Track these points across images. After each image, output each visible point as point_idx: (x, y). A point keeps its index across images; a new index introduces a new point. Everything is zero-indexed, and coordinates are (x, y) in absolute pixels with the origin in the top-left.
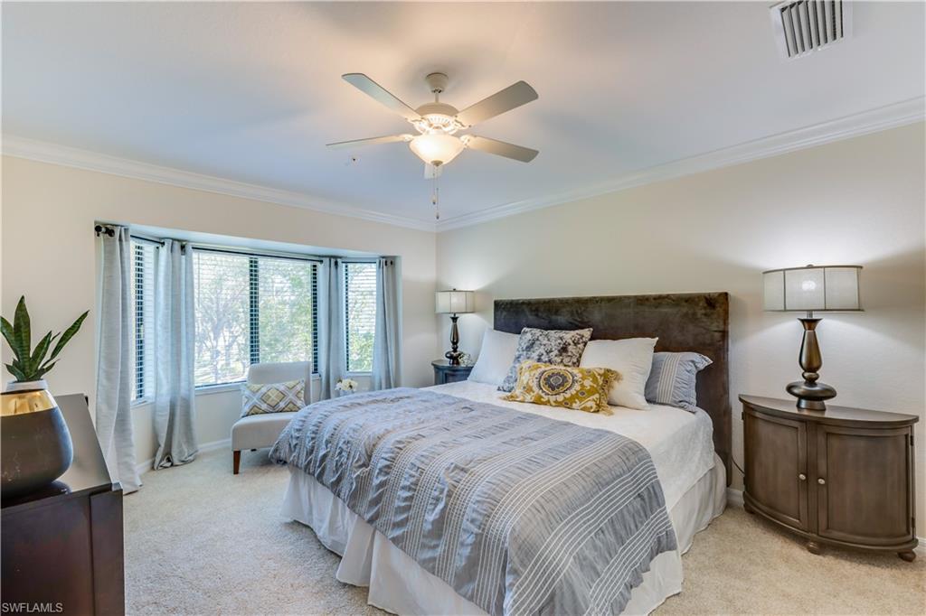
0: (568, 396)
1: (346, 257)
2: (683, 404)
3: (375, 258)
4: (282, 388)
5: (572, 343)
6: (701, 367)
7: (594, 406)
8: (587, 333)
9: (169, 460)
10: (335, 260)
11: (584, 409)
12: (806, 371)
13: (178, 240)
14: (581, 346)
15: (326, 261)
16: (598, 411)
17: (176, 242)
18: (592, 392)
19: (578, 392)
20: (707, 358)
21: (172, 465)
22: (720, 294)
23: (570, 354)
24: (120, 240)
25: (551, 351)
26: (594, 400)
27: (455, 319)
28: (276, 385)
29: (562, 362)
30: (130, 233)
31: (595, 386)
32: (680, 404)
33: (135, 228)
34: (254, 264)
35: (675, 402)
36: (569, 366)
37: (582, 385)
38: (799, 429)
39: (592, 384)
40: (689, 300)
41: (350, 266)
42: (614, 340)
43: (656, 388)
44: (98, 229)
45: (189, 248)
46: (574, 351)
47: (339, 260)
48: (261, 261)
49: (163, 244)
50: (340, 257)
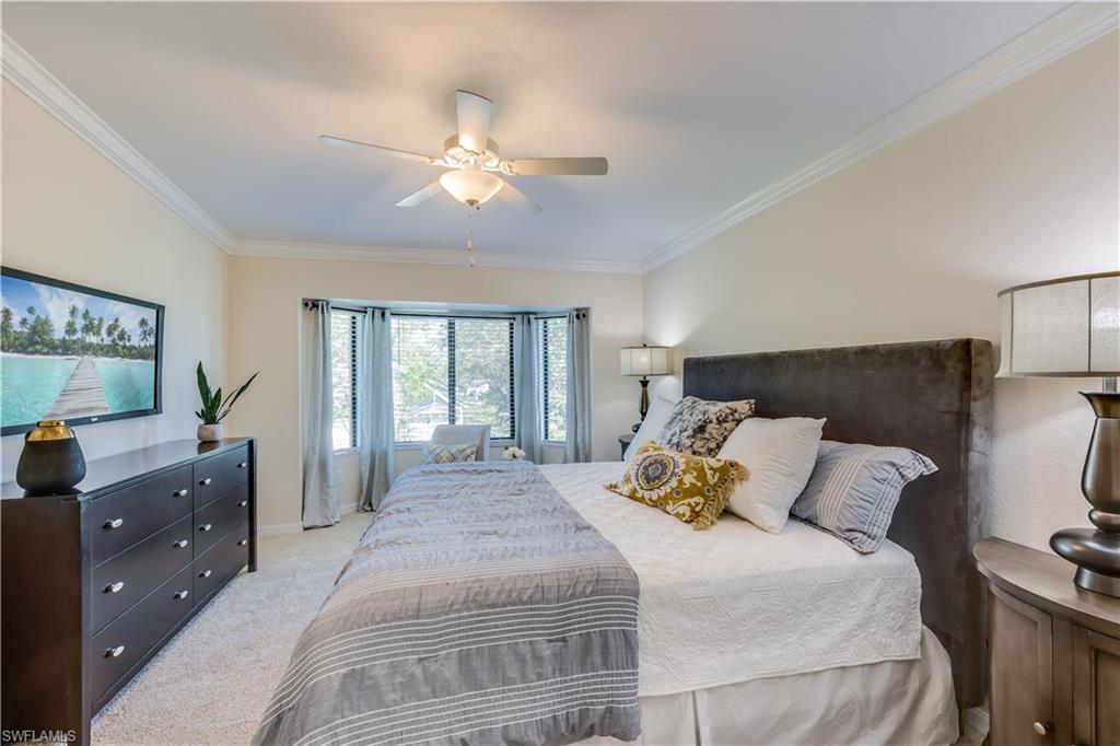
0: (662, 494)
1: (540, 313)
2: (852, 535)
3: (566, 312)
4: (453, 450)
5: (714, 420)
6: (912, 475)
7: (688, 514)
8: (743, 406)
9: (370, 505)
10: (527, 316)
11: (677, 515)
12: (1096, 509)
13: (379, 308)
14: (728, 425)
15: (519, 317)
16: (692, 521)
17: (377, 311)
18: (693, 491)
19: (673, 489)
20: (928, 461)
21: (372, 510)
22: (956, 343)
23: (707, 435)
24: (323, 312)
25: (685, 430)
26: (689, 504)
27: (644, 383)
28: (448, 447)
29: (691, 446)
30: (330, 306)
31: (699, 484)
32: (848, 534)
33: (335, 301)
34: (451, 326)
35: (839, 528)
36: (700, 454)
37: (681, 482)
38: (1040, 624)
39: (694, 481)
40: (905, 356)
41: (550, 321)
42: (773, 418)
43: (817, 501)
44: (307, 305)
45: (388, 313)
46: (714, 432)
47: (532, 317)
48: (458, 322)
49: (366, 312)
50: (534, 313)
